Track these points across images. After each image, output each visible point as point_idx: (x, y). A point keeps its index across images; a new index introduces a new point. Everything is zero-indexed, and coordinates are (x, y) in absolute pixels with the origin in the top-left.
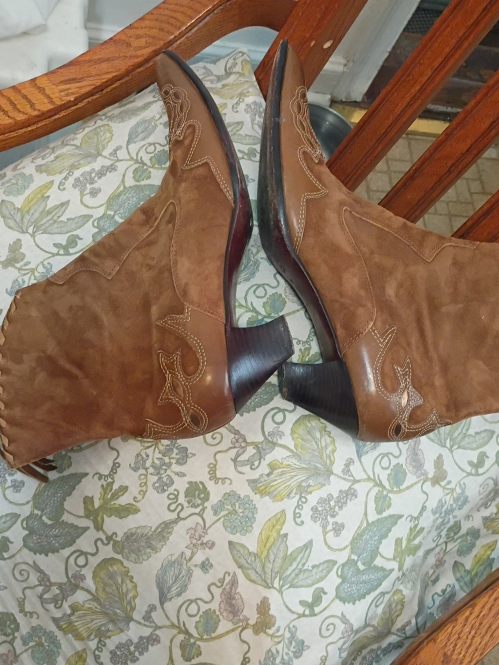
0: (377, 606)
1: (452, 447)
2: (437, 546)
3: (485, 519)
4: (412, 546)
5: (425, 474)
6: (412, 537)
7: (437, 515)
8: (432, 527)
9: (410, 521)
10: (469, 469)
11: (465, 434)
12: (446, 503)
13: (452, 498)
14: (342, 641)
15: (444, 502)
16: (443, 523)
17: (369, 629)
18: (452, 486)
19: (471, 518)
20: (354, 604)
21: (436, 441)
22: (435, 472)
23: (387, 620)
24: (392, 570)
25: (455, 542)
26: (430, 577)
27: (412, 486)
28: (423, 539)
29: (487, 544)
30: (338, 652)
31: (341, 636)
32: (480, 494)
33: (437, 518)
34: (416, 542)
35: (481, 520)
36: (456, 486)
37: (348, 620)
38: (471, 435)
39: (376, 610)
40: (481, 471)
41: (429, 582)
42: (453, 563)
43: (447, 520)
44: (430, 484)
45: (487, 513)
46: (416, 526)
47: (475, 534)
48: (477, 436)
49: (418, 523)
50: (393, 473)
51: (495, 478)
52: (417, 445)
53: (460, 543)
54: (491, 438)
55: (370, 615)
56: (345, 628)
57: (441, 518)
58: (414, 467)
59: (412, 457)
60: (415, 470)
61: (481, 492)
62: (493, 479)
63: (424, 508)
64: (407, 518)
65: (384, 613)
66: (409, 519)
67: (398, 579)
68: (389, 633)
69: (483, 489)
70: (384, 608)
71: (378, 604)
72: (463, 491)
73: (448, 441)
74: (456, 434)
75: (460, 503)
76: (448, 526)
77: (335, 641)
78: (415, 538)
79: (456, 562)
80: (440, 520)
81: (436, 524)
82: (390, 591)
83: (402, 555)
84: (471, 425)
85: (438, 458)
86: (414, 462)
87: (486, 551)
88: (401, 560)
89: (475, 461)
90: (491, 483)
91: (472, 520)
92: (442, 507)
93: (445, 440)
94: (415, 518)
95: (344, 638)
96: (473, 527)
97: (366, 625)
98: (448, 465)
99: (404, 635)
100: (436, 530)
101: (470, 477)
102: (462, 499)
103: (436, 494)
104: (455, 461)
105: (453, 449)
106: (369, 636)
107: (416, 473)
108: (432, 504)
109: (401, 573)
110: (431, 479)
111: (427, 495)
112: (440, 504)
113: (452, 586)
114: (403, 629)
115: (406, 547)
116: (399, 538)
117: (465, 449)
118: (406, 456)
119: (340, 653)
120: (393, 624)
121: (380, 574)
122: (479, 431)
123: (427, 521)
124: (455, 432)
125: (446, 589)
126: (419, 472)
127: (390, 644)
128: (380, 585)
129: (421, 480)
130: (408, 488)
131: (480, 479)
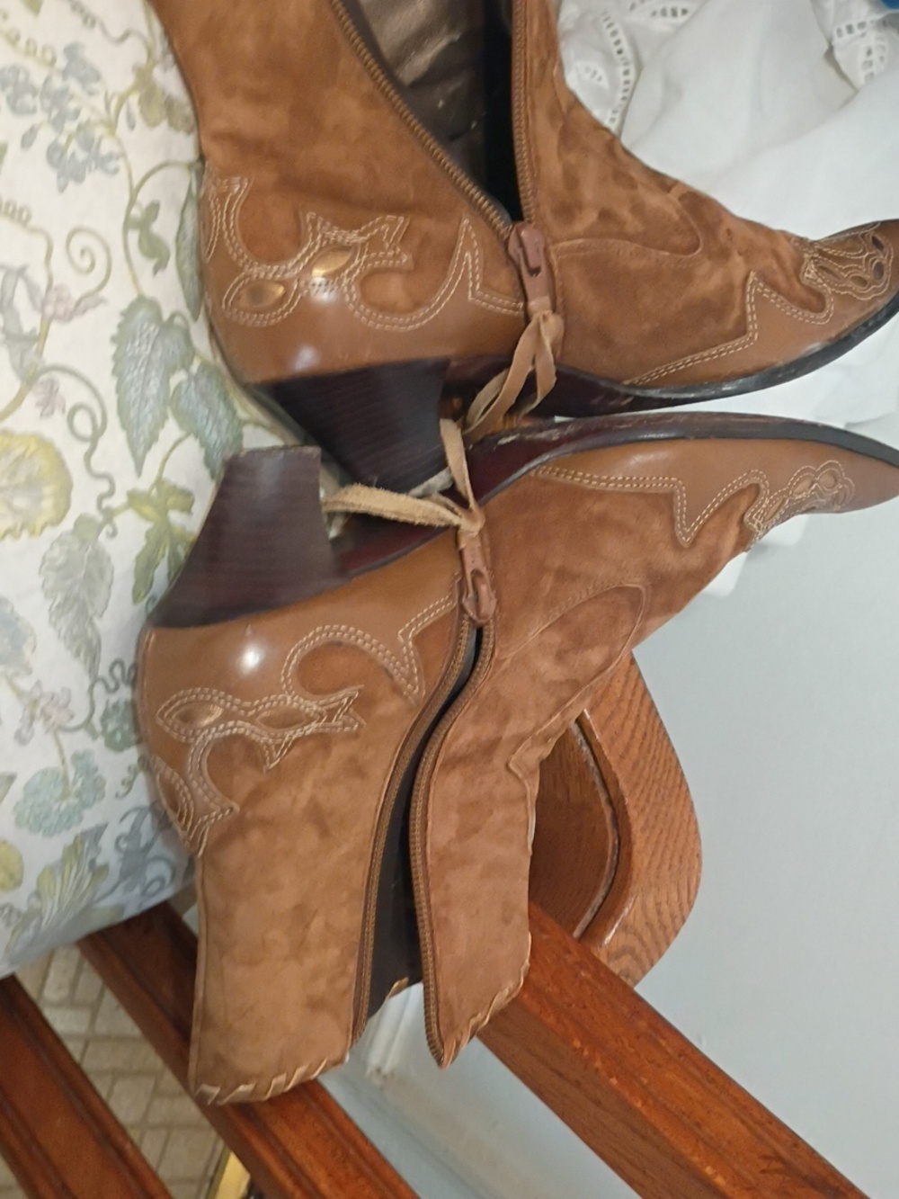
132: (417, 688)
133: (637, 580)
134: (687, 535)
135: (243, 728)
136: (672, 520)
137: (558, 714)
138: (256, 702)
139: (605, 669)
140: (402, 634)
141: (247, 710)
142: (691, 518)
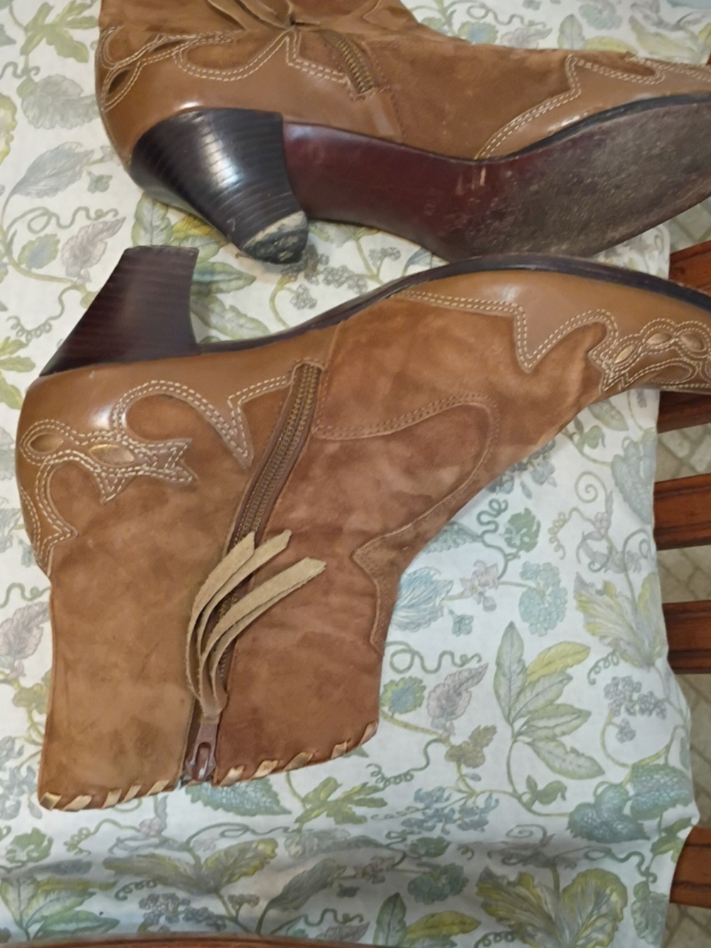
0: (223, 835)
1: (520, 734)
2: (387, 847)
3: (488, 875)
4: (346, 810)
5: (450, 731)
6: (356, 798)
7: (421, 805)
8: (400, 814)
9: (373, 774)
10: (522, 788)
11: (555, 736)
12: (447, 799)
13: (463, 801)
14: (130, 833)
15: (446, 795)
16: (420, 824)
17: (186, 857)
18: (478, 786)
19: (469, 854)
20: (193, 801)
21: (503, 704)
22: (465, 742)
23: (226, 869)
24: (286, 812)
25: (420, 865)
26: (345, 878)
27: (416, 728)
28: (373, 817)
29: (463, 915)
30: (114, 841)
31: (137, 825)
32: (508, 835)
33: (417, 810)
34: (359, 811)
35: (480, 870)
36: (483, 792)
37: (166, 815)
38: (563, 745)
39: (217, 840)
40: (537, 806)
41: (335, 885)
42: (393, 893)
43: (430, 824)
44: (444, 753)
45: (498, 870)
46: (376, 790)
47: (456, 881)
48: (573, 756)
49: (383, 789)
50: (401, 685)
51: (549, 834)
52: (470, 682)
53: (425, 873)
54: (591, 776)
55: (203, 836)
56: (152, 820)
57: (424, 814)
58: (442, 708)
59: (448, 691)
60: (438, 712)
61: (512, 834)
62: (545, 833)
63: (407, 776)
64: (369, 765)
65: (227, 852)
66: (372, 769)
67: (286, 830)
68: (215, 891)
69: (520, 832)
70: (232, 847)
71: (227, 834)
72: (487, 809)
73: (523, 720)
74: (541, 723)
75: (467, 820)
76: (426, 834)
77: (122, 823)
78: (360, 803)
79: (397, 896)
80: (419, 816)
81: (408, 816)
82: (258, 834)
83: (319, 807)
84: (575, 733)
85: (487, 729)
86: (447, 700)
87: (453, 924)
88: (312, 810)
89: (541, 787)
90: (538, 835)
91: (469, 859)
92: (438, 800)
93: (519, 715)
94: (383, 778)
95: (138, 831)
96: (462, 868)
97: (186, 847)
98: (493, 752)
99: (234, 913)
100: (403, 823)
101: (515, 801)
102: (477, 817)
103: (442, 774)
104: (509, 758)
105: (521, 738)
106: (182, 870)
107: (434, 717)
108: (426, 781)
109: (296, 826)
110: (453, 747)
111: (428, 764)
112: (438, 794)
113: (364, 922)
114: (239, 901)
115: (336, 801)
116: (335, 781)
117: (538, 753)
118: (442, 681)
119: (116, 845)
120: (229, 882)
121: (266, 800)
122: (581, 751)
123: (398, 798)
124: (542, 718)
125: (351, 920)
126: (442, 720)
127: (205, 910)
128: (253, 815)
129: (435, 733)
130: (406, 725)
131: (527, 818)
132: (246, 452)
133: (479, 399)
134: (529, 361)
135: (79, 457)
136: (512, 345)
137: (410, 525)
138: (89, 435)
139: (457, 487)
140: (231, 400)
141: (81, 440)
142: (532, 346)
